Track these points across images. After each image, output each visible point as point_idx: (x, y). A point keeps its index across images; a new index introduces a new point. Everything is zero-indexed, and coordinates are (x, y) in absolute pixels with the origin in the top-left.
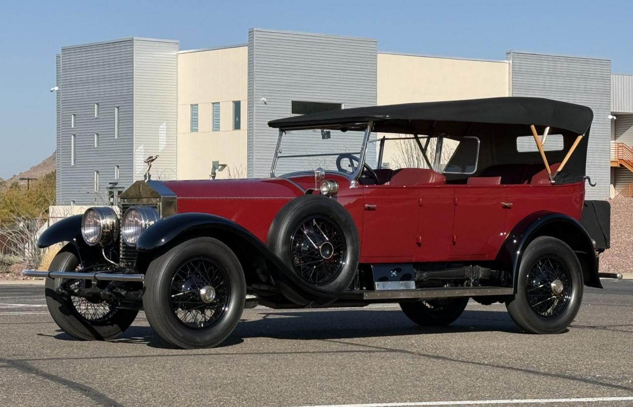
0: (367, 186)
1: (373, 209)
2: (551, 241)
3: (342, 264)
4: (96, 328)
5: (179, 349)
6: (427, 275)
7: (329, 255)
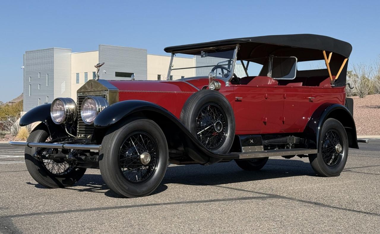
0: (236, 85)
1: (240, 100)
2: (333, 121)
3: (225, 136)
4: (59, 179)
6: (268, 142)
7: (219, 130)
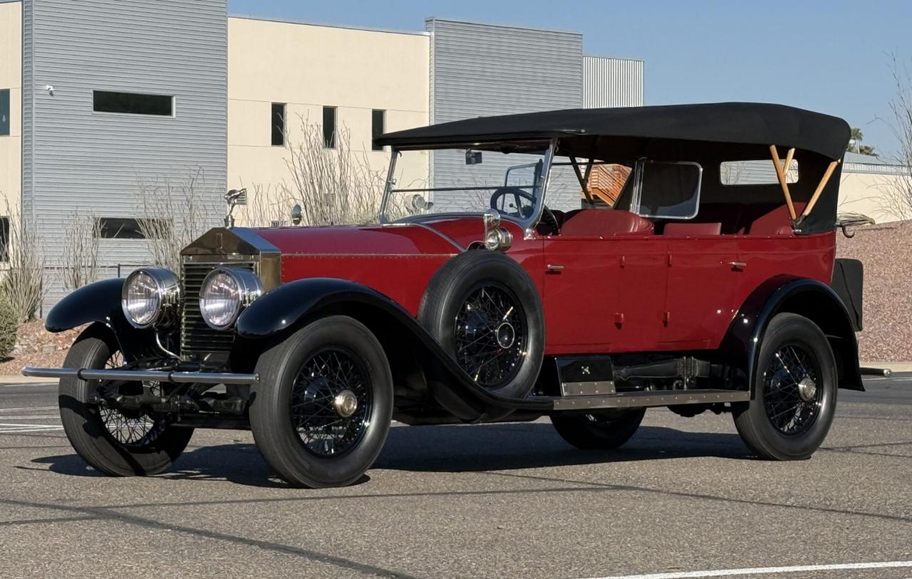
0: (549, 237)
1: (558, 272)
2: (796, 320)
3: (522, 355)
4: (135, 456)
5: (302, 488)
6: (626, 371)
7: (508, 343)
